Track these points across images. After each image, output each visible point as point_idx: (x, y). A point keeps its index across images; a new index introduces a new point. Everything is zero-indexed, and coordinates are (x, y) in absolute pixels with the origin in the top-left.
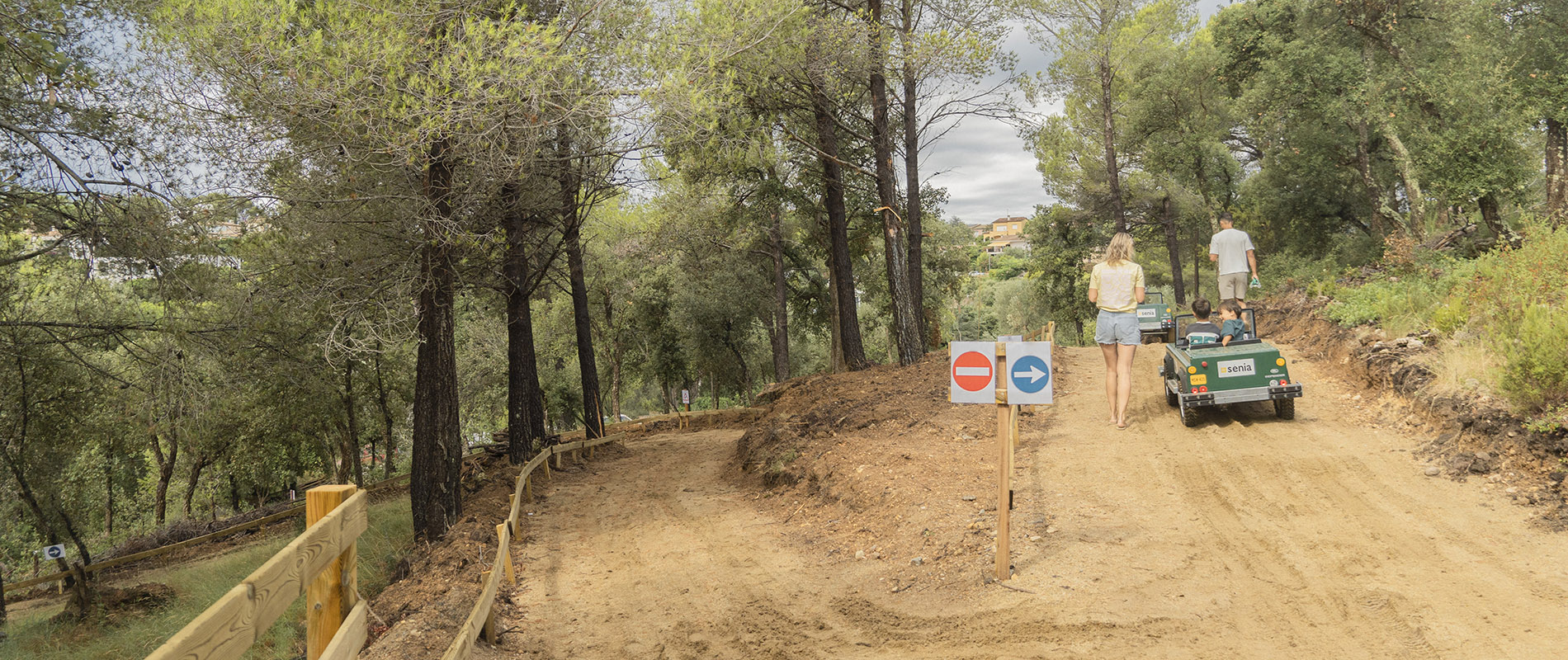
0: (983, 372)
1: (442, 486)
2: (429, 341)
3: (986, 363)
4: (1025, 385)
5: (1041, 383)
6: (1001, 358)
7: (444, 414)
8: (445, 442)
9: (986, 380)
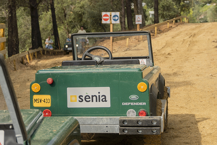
0: (107, 18)
1: (15, 49)
2: (11, 16)
3: (108, 16)
4: (115, 20)
5: (118, 19)
6: (111, 15)
7: (15, 33)
8: (15, 39)
9: (108, 19)
